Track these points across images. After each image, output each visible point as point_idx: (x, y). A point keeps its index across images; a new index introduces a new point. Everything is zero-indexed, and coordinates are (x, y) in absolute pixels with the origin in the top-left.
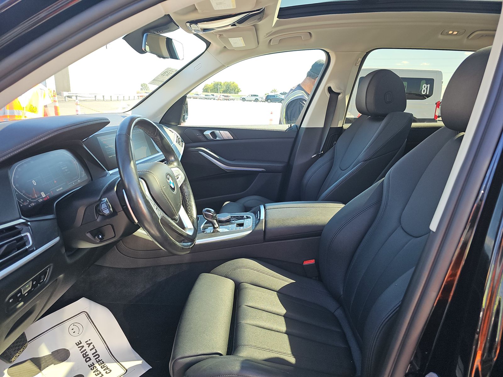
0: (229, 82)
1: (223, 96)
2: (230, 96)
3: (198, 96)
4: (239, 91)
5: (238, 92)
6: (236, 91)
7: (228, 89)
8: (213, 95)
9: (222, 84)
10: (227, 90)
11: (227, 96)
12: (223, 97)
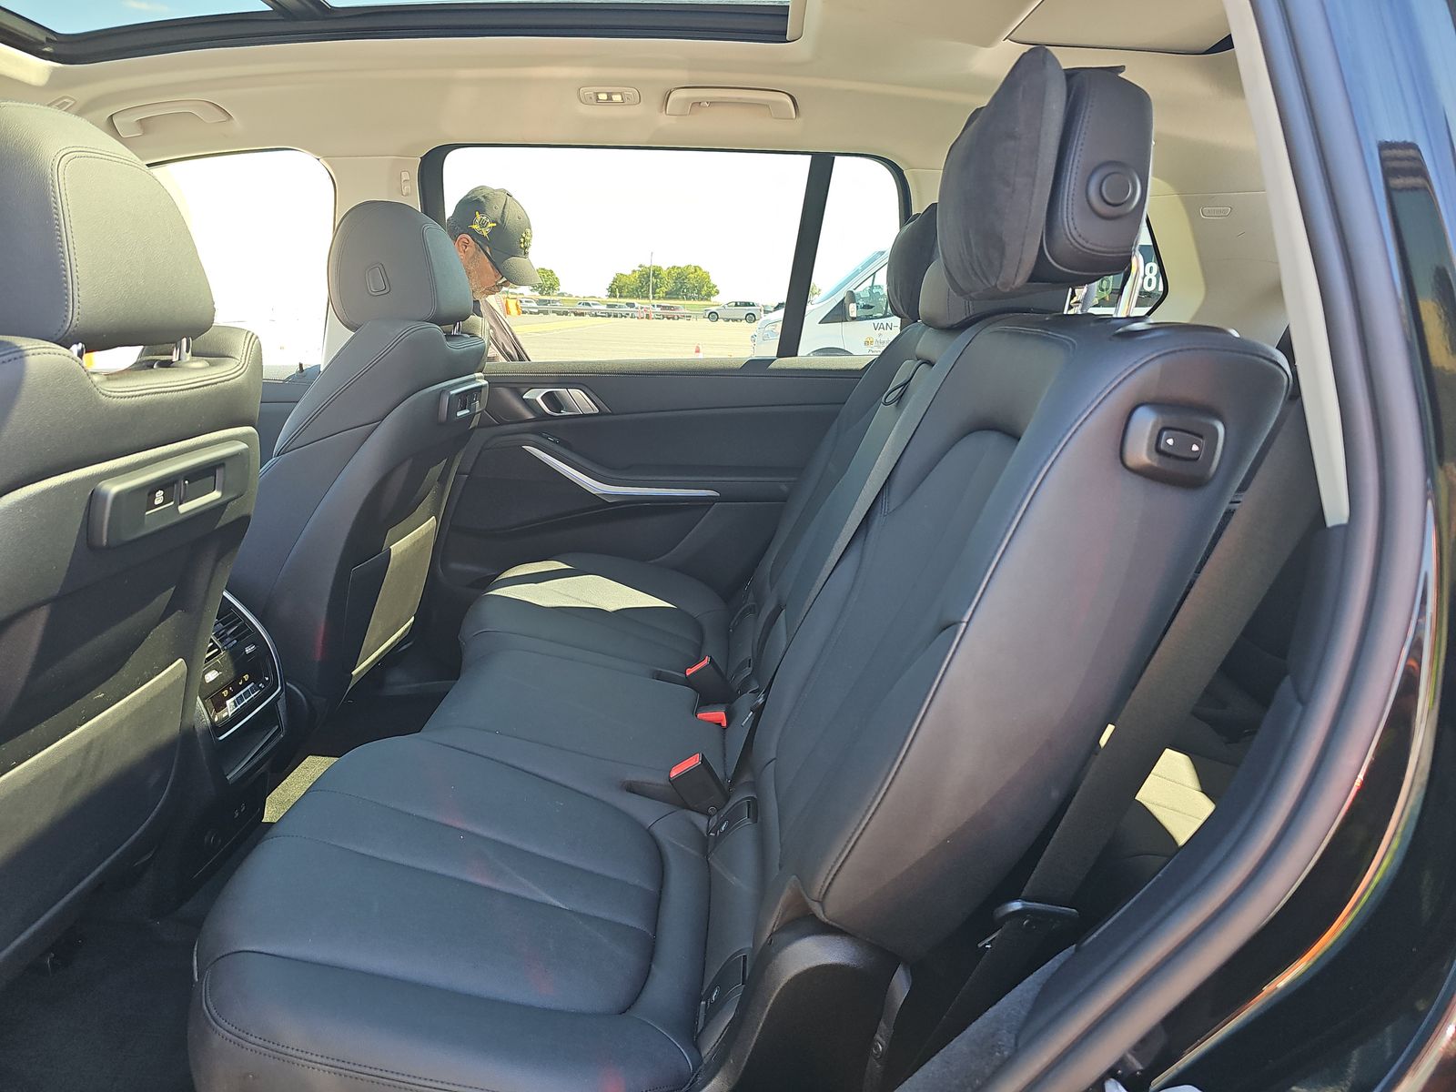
0: (683, 265)
1: (658, 306)
2: (677, 308)
3: (589, 308)
4: (713, 292)
5: (709, 295)
6: (703, 293)
7: (681, 288)
8: (632, 305)
9: (664, 274)
10: (678, 290)
11: (670, 308)
12: (658, 310)
